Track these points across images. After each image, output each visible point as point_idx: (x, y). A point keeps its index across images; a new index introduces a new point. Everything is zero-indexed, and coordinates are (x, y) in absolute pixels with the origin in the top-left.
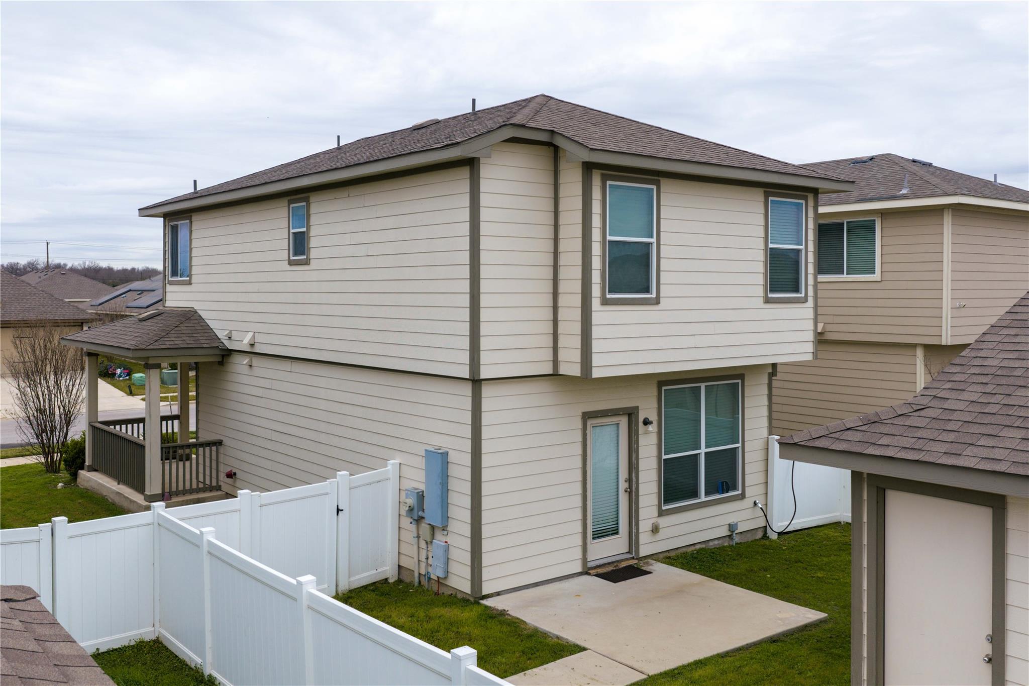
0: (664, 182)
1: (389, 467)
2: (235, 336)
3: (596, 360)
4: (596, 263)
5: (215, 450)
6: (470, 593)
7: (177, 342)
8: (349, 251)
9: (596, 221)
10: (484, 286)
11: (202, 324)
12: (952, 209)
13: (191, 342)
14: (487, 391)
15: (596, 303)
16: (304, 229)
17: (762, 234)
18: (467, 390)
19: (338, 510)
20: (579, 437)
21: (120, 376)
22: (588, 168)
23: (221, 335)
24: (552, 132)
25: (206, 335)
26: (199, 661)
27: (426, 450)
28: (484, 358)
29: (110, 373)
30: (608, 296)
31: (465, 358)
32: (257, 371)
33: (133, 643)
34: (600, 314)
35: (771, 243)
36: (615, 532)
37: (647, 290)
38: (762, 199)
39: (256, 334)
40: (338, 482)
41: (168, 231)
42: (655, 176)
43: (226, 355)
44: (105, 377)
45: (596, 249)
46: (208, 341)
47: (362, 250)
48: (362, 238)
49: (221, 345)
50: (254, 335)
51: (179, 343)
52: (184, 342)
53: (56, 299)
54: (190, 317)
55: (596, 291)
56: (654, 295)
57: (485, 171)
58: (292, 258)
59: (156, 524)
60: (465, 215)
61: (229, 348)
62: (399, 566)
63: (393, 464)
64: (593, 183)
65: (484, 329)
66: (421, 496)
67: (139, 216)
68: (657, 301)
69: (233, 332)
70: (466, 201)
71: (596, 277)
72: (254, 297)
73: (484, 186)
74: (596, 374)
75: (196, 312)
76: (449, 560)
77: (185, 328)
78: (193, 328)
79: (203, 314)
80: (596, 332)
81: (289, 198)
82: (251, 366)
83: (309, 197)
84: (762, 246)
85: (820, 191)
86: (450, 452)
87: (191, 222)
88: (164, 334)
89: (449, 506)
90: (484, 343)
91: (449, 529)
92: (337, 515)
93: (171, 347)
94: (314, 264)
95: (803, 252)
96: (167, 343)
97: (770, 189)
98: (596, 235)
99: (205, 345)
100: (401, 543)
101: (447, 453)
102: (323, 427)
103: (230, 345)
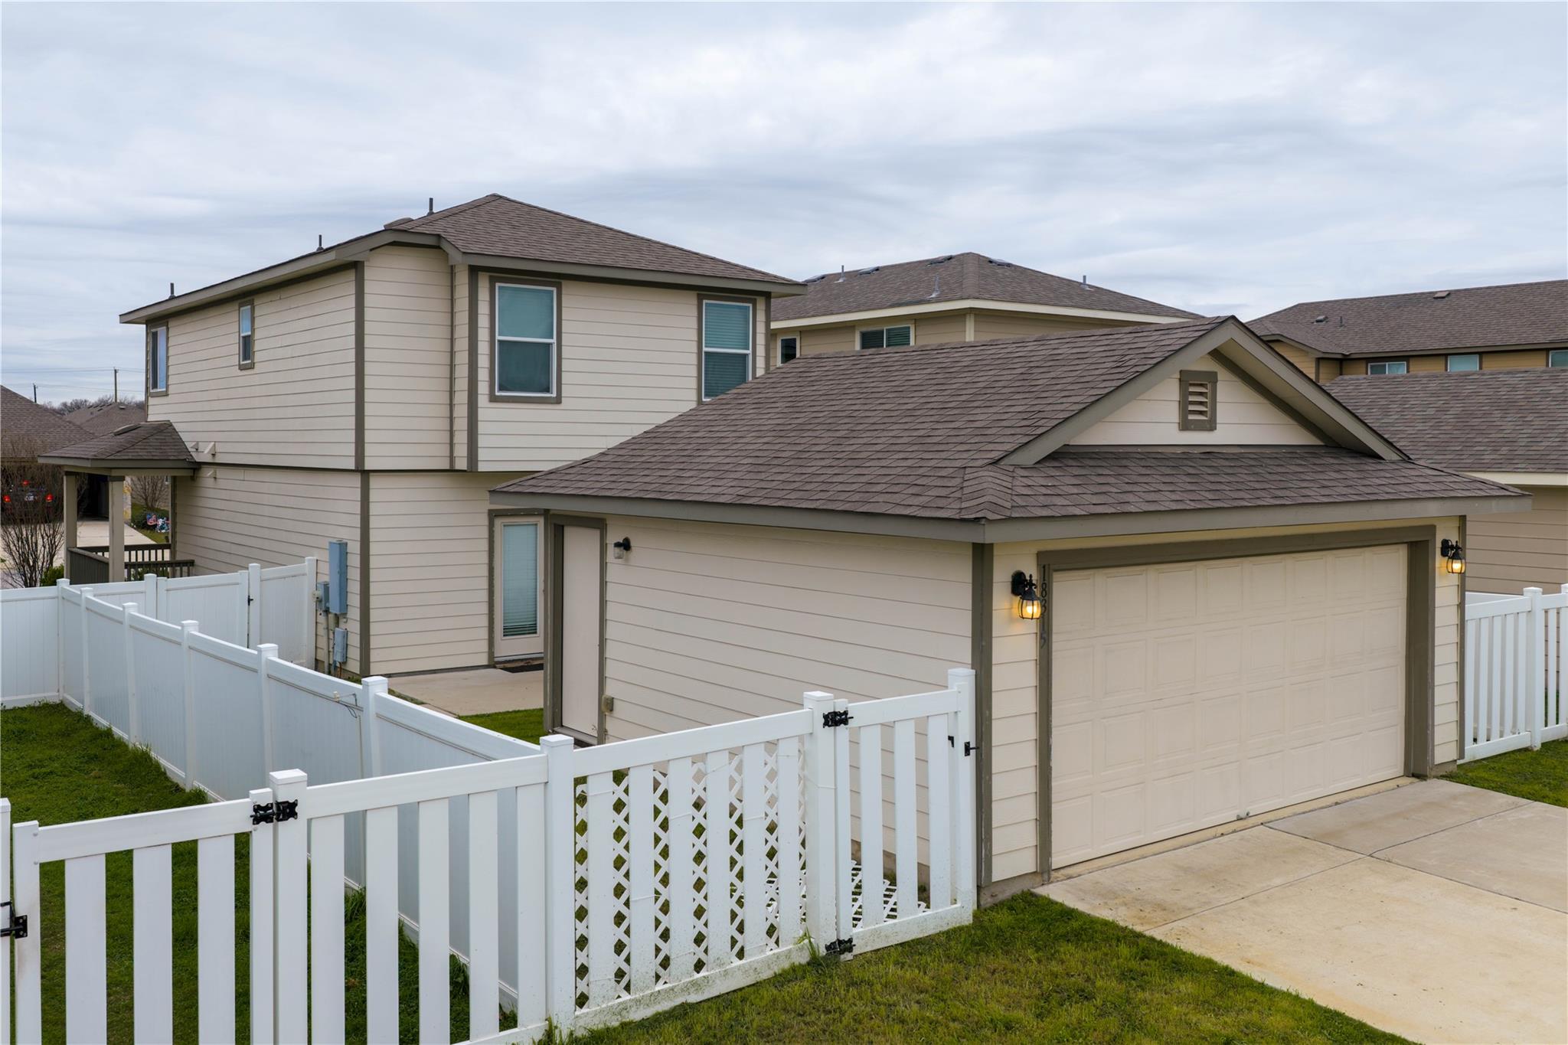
0: (565, 284)
1: (306, 563)
2: (201, 447)
3: (482, 455)
4: (483, 361)
5: (187, 571)
6: (358, 673)
7: (140, 454)
8: (280, 353)
9: (483, 321)
10: (368, 382)
11: (174, 437)
12: (975, 314)
13: (157, 454)
14: (374, 482)
15: (483, 400)
16: (249, 333)
17: (695, 338)
18: (356, 481)
19: (249, 600)
20: (485, 533)
21: (162, 528)
22: (474, 271)
23: (189, 445)
24: (439, 236)
25: (176, 447)
26: (79, 705)
27: (330, 543)
28: (369, 450)
29: (149, 524)
30: (497, 394)
31: (351, 450)
32: (222, 483)
33: (37, 704)
34: (487, 411)
35: (706, 347)
36: (533, 630)
37: (548, 390)
38: (695, 301)
39: (217, 444)
40: (249, 573)
41: (150, 336)
42: (556, 279)
43: (196, 467)
44: (143, 528)
45: (483, 348)
46: (176, 454)
47: (289, 352)
48: (288, 340)
49: (190, 457)
50: (215, 445)
51: (144, 454)
52: (149, 454)
53: (86, 432)
54: (166, 429)
55: (483, 388)
56: (554, 395)
57: (368, 274)
58: (242, 363)
59: (60, 598)
60: (351, 315)
61: (197, 460)
62: (316, 660)
63: (309, 560)
64: (479, 285)
65: (368, 423)
66: (326, 587)
67: (121, 323)
68: (558, 400)
69: (200, 444)
70: (351, 302)
71: (483, 375)
72: (216, 405)
73: (368, 287)
74: (482, 467)
75: (171, 425)
76: (349, 646)
77: (155, 441)
78: (164, 441)
79: (178, 427)
80: (482, 428)
81: (239, 301)
82: (215, 478)
83: (253, 300)
84: (695, 349)
85: (773, 295)
86: (349, 542)
87: (168, 329)
88: (128, 445)
89: (349, 594)
90: (368, 436)
91: (348, 616)
92: (249, 604)
93: (134, 458)
94: (258, 368)
95: (750, 357)
96: (130, 454)
97: (703, 292)
98: (483, 335)
99: (172, 458)
100: (318, 637)
101: (346, 544)
102: (266, 533)
103: (198, 458)
